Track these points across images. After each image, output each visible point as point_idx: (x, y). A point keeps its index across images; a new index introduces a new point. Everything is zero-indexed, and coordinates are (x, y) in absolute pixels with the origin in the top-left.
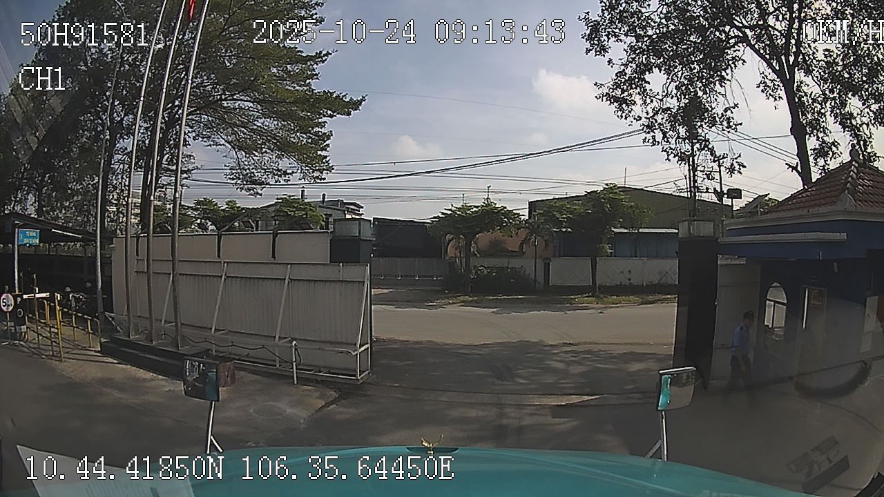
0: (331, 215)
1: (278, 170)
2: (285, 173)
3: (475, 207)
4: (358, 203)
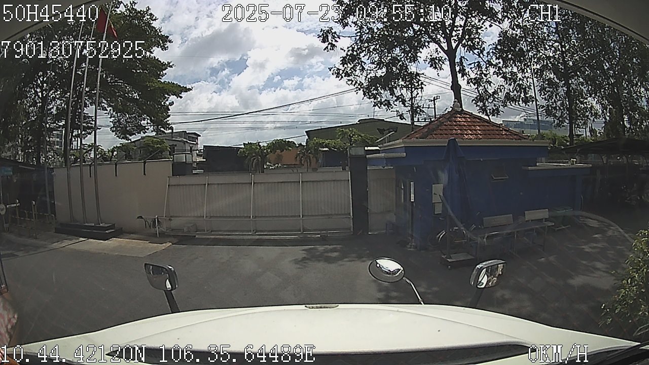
0: (176, 145)
4: (196, 132)
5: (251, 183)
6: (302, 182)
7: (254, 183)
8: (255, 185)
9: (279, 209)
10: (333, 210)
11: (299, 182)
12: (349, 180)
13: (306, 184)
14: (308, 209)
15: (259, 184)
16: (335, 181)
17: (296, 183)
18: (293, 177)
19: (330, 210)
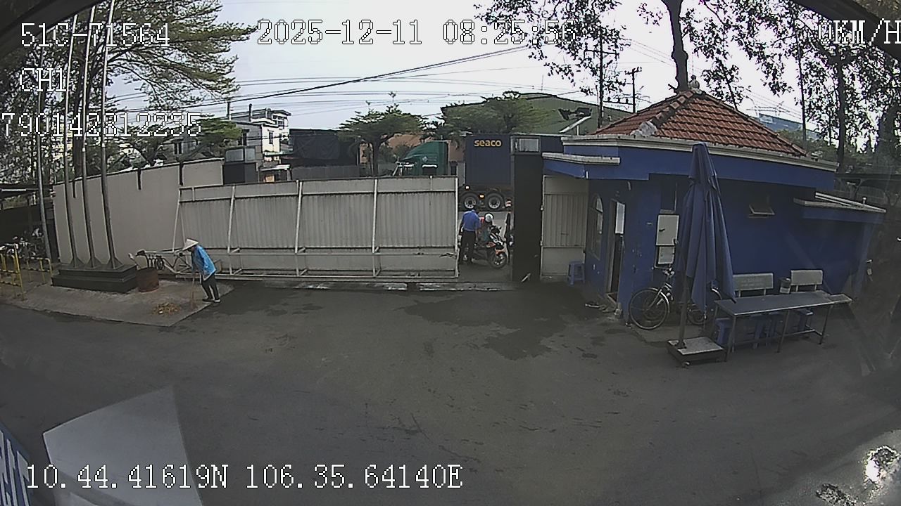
5: (298, 196)
6: (378, 193)
7: (303, 195)
8: (304, 198)
9: (341, 237)
10: (428, 240)
11: (373, 193)
12: (455, 192)
13: (385, 197)
14: (387, 238)
15: (311, 197)
16: (431, 192)
17: (368, 195)
18: (364, 185)
19: (423, 241)
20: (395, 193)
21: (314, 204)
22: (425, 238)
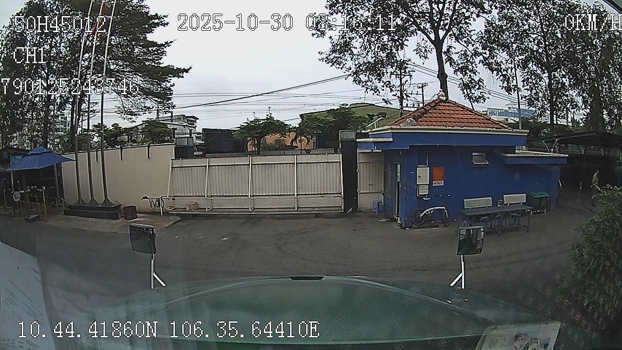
0: (176, 129)
1: (145, 107)
2: (149, 108)
3: (262, 120)
4: (195, 116)
5: (249, 165)
6: (296, 163)
7: (252, 164)
8: (253, 166)
9: (275, 189)
10: (325, 190)
11: (294, 163)
12: (340, 162)
13: (301, 165)
14: (302, 189)
15: (257, 166)
16: (327, 162)
17: (291, 165)
18: (289, 159)
19: (322, 190)
20: (306, 163)
21: (258, 171)
22: (324, 189)
